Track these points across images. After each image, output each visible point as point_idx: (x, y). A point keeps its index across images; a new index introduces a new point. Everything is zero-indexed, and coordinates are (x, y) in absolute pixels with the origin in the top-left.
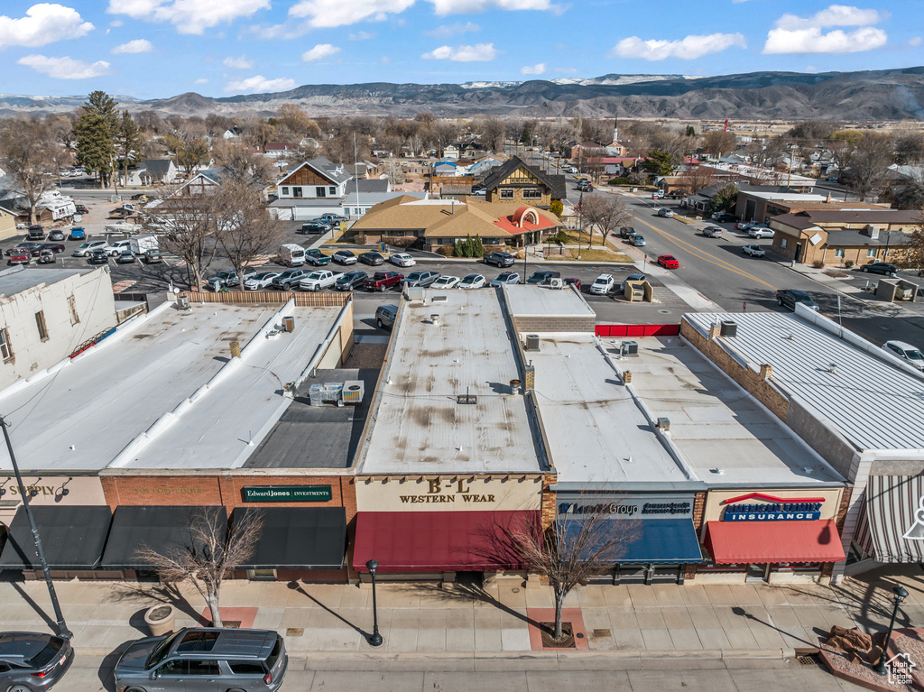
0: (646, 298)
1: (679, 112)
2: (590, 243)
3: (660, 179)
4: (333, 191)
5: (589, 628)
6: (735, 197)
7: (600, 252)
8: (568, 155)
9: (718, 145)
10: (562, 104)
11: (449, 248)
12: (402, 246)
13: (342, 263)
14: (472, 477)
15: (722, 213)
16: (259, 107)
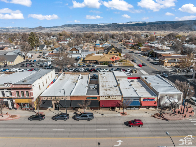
0: (136, 72)
1: (145, 30)
2: (126, 62)
3: (140, 48)
4: (79, 52)
5: (127, 114)
6: (153, 52)
7: (128, 64)
8: (122, 42)
9: (152, 39)
10: (120, 28)
11: (102, 63)
12: (93, 63)
13: (84, 66)
14: (113, 96)
15: (151, 55)
16: (55, 29)
